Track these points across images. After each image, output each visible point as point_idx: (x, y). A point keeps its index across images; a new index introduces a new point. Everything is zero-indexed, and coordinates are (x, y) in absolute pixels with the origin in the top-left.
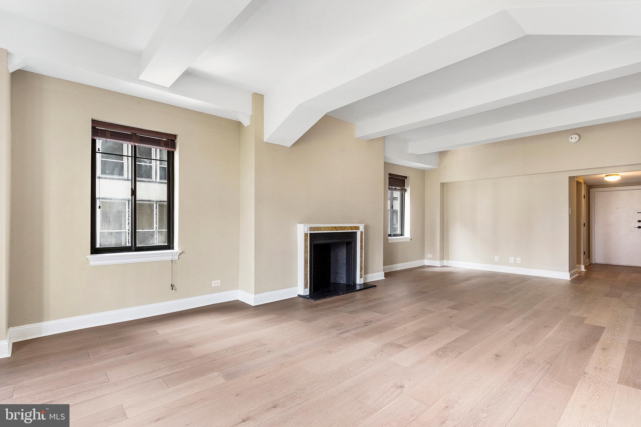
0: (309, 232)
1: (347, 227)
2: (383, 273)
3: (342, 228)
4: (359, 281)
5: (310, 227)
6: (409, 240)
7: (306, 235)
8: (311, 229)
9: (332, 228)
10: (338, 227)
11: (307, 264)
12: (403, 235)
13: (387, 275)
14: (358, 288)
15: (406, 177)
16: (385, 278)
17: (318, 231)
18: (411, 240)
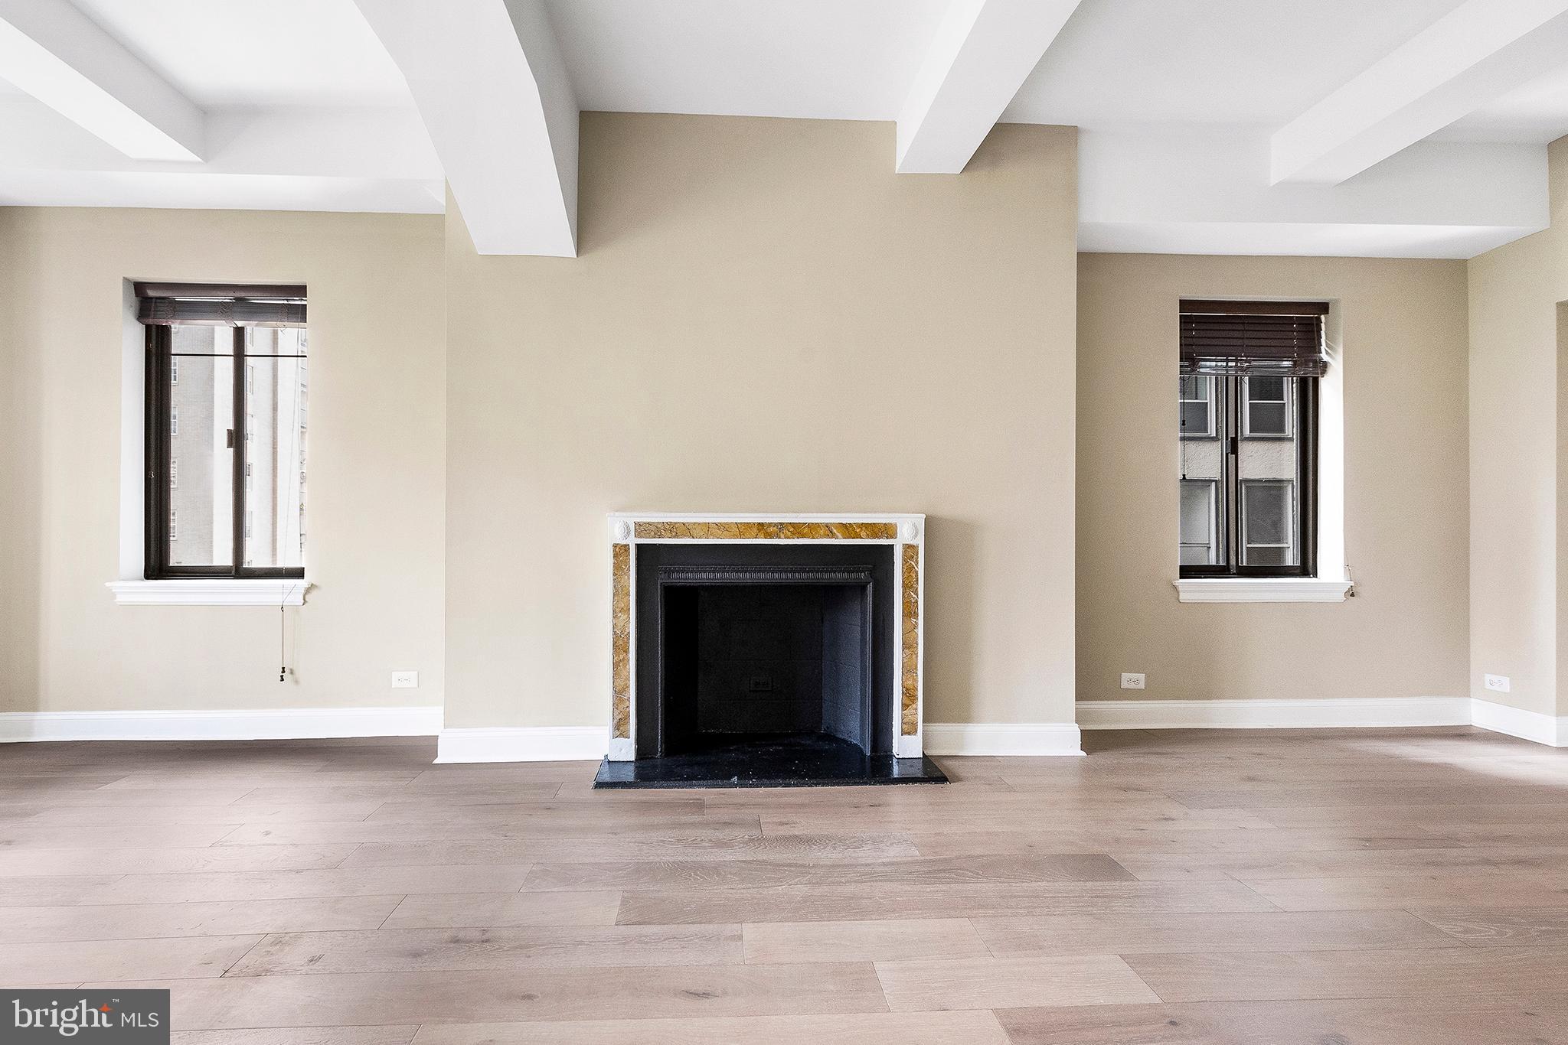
0: (633, 541)
1: (827, 526)
2: (1075, 731)
3: (797, 529)
4: (905, 746)
5: (638, 525)
6: (1340, 597)
7: (620, 550)
8: (641, 528)
9: (744, 528)
10: (776, 525)
11: (627, 651)
12: (1311, 570)
13: (1093, 741)
14: (896, 772)
15: (1324, 308)
16: (1084, 754)
17: (676, 536)
18: (1352, 595)
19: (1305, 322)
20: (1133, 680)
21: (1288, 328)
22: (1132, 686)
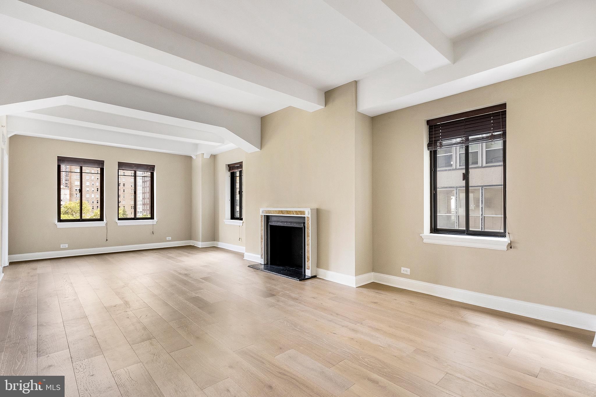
0: (263, 214)
4: (306, 271)
6: (505, 248)
15: (504, 106)
18: (511, 248)
19: (497, 115)
20: (405, 270)
21: (488, 119)
22: (405, 273)
